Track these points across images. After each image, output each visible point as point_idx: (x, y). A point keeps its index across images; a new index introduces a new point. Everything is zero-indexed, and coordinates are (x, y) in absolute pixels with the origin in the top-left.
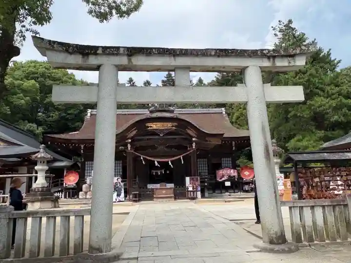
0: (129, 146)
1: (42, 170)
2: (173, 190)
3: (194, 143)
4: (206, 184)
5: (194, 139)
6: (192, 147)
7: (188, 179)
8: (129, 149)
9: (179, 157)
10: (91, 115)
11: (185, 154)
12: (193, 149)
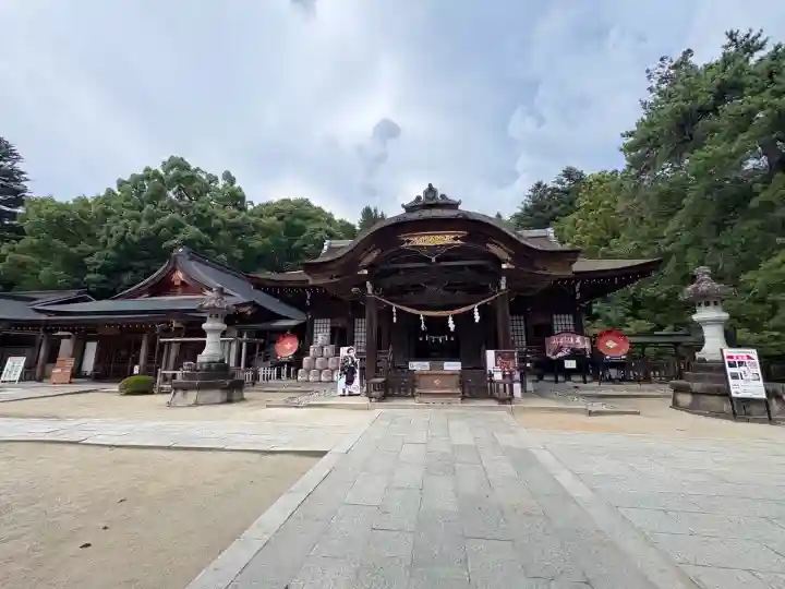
0: (369, 286)
1: (213, 331)
2: (457, 378)
3: (504, 278)
4: (528, 365)
5: (504, 266)
6: (499, 287)
7: (490, 355)
8: (370, 291)
9: (470, 307)
10: (330, 248)
11: (483, 302)
12: (500, 291)
